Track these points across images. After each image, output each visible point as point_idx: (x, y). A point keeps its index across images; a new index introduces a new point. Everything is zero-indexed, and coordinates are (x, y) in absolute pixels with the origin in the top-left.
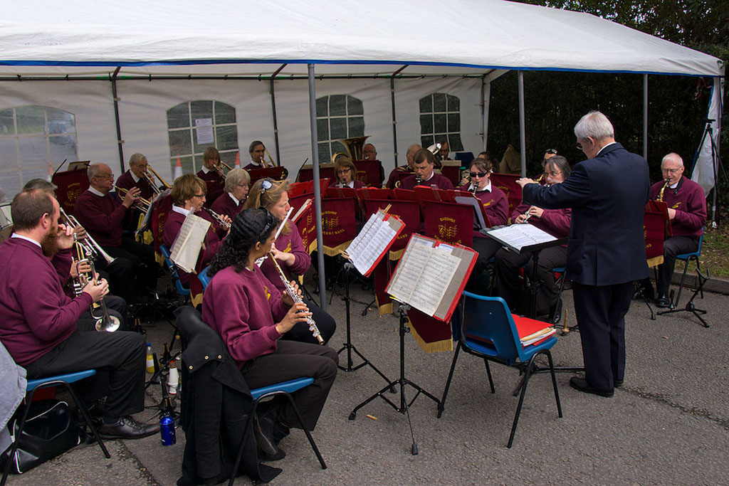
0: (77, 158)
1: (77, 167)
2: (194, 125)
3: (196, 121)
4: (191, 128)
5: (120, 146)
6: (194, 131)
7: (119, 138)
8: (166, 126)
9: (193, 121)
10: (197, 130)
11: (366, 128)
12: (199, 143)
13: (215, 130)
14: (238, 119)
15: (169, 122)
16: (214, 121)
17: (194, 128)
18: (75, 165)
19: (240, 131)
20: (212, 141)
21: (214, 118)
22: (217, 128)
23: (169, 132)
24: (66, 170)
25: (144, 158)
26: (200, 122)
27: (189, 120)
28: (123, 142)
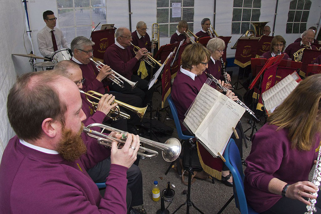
0: (106, 22)
1: (106, 28)
2: (171, 6)
3: (173, 4)
4: (169, 8)
5: (130, 15)
6: (171, 10)
7: (130, 11)
8: (156, 5)
9: (171, 4)
10: (173, 9)
11: (261, 16)
12: (173, 17)
13: (182, 10)
14: (195, 4)
15: (158, 3)
16: (182, 4)
17: (171, 8)
18: (105, 27)
19: (196, 12)
20: (180, 16)
21: (182, 3)
22: (183, 9)
23: (157, 9)
24: (100, 30)
25: (145, 24)
26: (174, 5)
27: (169, 3)
28: (132, 13)
